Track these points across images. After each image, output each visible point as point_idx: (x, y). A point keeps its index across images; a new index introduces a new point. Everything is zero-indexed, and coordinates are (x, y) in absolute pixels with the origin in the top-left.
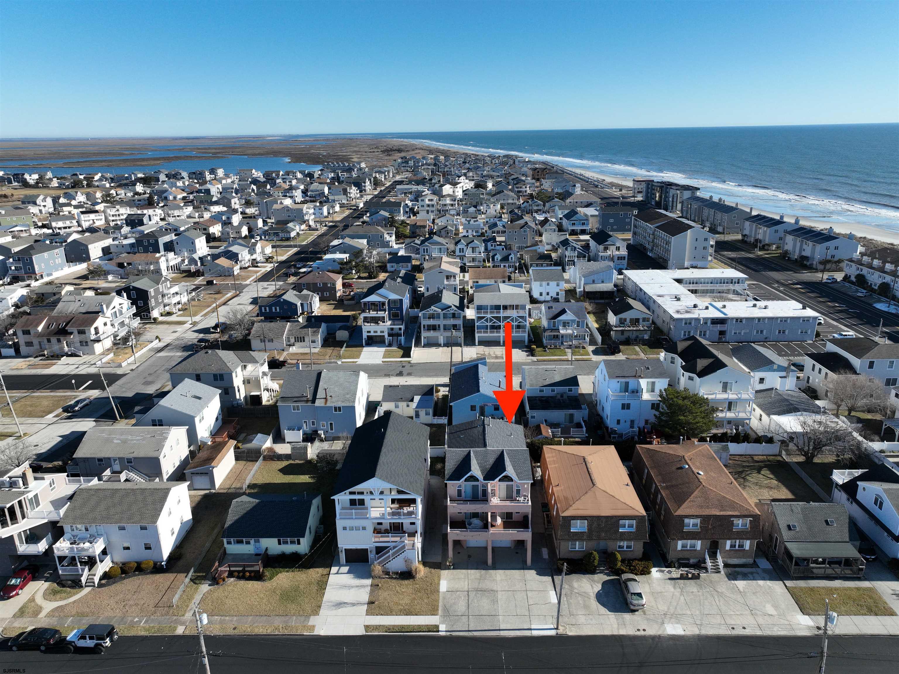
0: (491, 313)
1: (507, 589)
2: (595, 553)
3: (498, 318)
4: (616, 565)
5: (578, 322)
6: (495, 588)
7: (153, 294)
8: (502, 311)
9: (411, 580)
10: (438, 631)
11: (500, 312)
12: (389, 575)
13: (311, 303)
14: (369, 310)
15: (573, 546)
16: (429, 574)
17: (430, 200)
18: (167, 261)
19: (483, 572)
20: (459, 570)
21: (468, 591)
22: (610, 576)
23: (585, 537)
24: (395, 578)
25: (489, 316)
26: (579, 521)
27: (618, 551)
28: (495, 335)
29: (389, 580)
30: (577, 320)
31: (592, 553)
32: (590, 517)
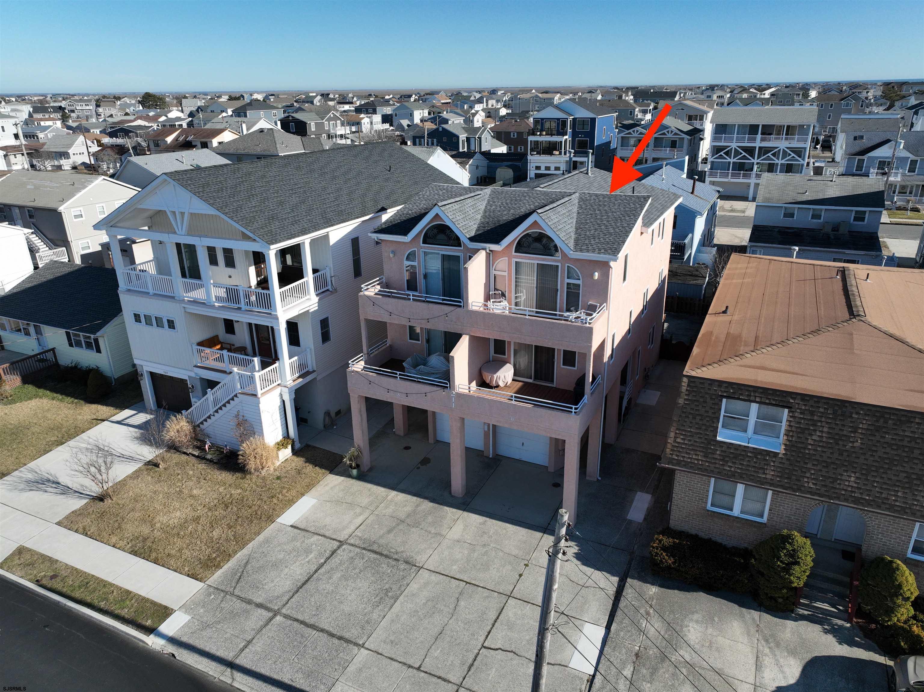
0: (738, 140)
1: (454, 570)
2: (799, 539)
3: (750, 151)
4: (890, 611)
5: (913, 163)
6: (420, 559)
7: (313, 129)
8: (759, 136)
9: (238, 475)
10: (150, 630)
11: (754, 140)
12: (201, 448)
13: (480, 138)
14: (541, 131)
15: (725, 500)
16: (293, 473)
17: (719, 97)
18: (371, 123)
19: (427, 505)
20: (370, 486)
21: (341, 543)
22: (852, 643)
23: (770, 474)
24: (211, 461)
25: (734, 145)
26: (754, 407)
27: (908, 562)
28: (741, 180)
29: (193, 460)
30: (912, 157)
31: (787, 539)
32: (805, 397)
